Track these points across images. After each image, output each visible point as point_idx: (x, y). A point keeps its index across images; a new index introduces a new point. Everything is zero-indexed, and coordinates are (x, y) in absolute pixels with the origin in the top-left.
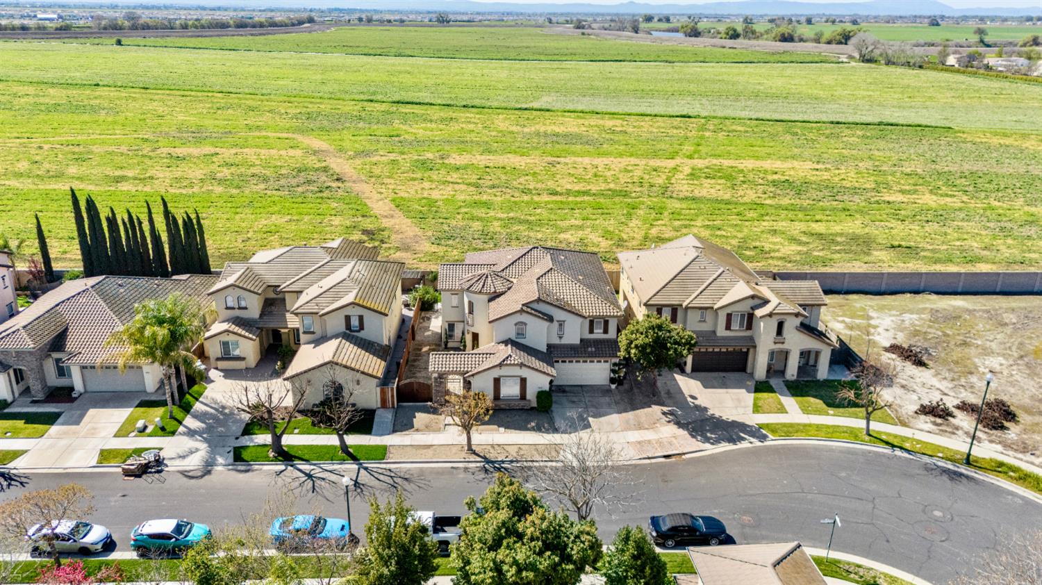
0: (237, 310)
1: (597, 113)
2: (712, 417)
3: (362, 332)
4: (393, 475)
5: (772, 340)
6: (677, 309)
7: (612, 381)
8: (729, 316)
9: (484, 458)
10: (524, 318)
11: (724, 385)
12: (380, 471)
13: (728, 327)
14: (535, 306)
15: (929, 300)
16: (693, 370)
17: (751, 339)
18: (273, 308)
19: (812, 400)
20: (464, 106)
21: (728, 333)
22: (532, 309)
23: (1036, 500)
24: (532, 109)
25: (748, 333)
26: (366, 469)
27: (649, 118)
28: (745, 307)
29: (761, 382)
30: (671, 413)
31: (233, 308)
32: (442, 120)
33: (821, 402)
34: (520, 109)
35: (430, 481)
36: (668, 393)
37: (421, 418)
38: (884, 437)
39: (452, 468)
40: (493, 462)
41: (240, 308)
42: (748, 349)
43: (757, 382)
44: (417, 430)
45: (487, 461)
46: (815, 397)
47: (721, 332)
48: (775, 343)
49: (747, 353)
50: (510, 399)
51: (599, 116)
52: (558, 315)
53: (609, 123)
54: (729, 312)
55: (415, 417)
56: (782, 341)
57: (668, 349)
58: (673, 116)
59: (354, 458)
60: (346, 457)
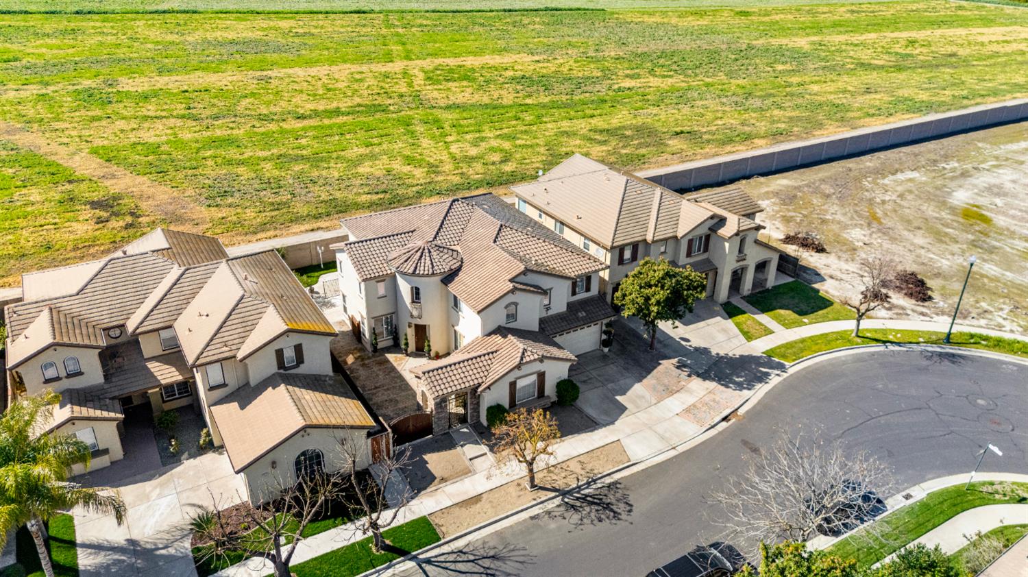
0: (65, 380)
1: (258, 13)
2: (720, 357)
3: (302, 365)
4: (472, 558)
5: (735, 259)
6: (637, 245)
7: (604, 343)
8: (691, 244)
9: (554, 490)
10: (515, 297)
12: (451, 558)
13: (689, 254)
14: (522, 279)
15: (762, 183)
17: (709, 261)
18: (119, 360)
19: (782, 312)
20: (77, 13)
21: (688, 261)
22: (520, 283)
23: (1022, 363)
24: (173, 12)
25: (705, 256)
26: (428, 561)
27: (320, 16)
28: (703, 231)
29: (725, 305)
30: (682, 365)
31: (58, 379)
32: (64, 33)
33: (791, 312)
34: (156, 12)
35: (524, 549)
37: (435, 461)
38: (869, 335)
39: (532, 518)
40: (570, 492)
41: (69, 376)
42: (708, 273)
43: (722, 306)
44: (443, 480)
45: (564, 493)
46: (781, 308)
47: (684, 261)
48: (738, 261)
49: (707, 277)
50: (524, 402)
51: (262, 16)
52: (546, 283)
53: (285, 24)
54: (691, 238)
55: (427, 463)
56: (742, 258)
58: (347, 13)
59: (402, 553)
60: (390, 555)
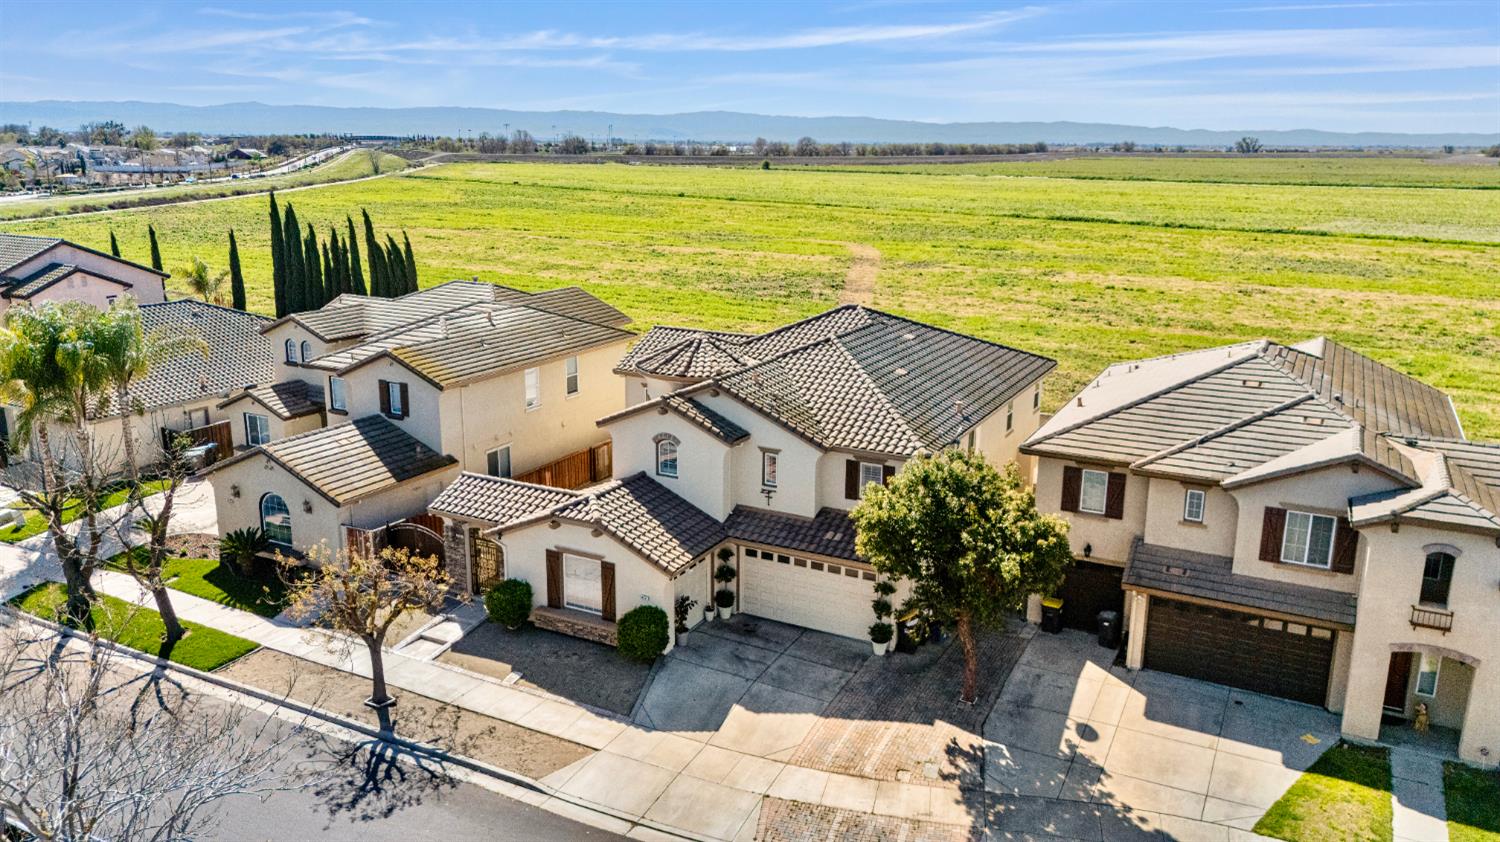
0: (300, 368)
2: (1102, 803)
3: (406, 419)
5: (1407, 612)
6: (1123, 477)
7: (880, 633)
8: (1274, 521)
9: (388, 727)
10: (671, 424)
11: (1221, 727)
13: (1270, 551)
14: (707, 400)
16: (1147, 663)
17: (1348, 603)
21: (1268, 572)
22: (698, 406)
25: (1339, 583)
28: (1325, 495)
29: (1353, 746)
30: (978, 759)
31: (296, 365)
36: (1023, 704)
41: (304, 366)
42: (1334, 633)
43: (1343, 741)
47: (1248, 563)
48: (1415, 624)
49: (1328, 647)
50: (579, 612)
52: (763, 432)
54: (1275, 505)
56: (1444, 621)
57: (963, 551)
